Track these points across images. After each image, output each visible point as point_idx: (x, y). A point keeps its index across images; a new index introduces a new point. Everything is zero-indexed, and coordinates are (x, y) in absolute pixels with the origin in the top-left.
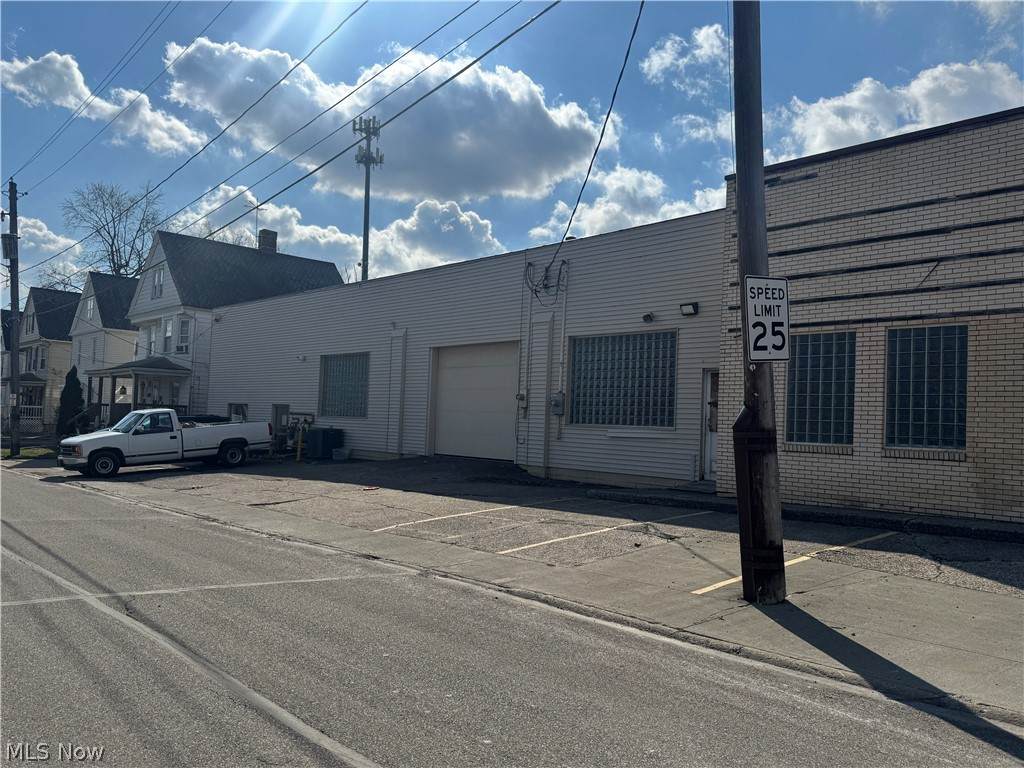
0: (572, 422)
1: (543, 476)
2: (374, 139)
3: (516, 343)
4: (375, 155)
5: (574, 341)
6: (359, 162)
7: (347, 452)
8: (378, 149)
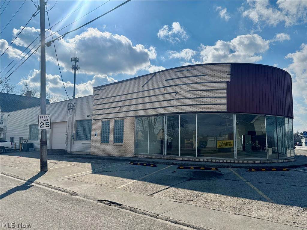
0: (76, 140)
1: (70, 153)
2: (77, 63)
3: (67, 121)
4: (77, 67)
5: (77, 121)
6: (73, 69)
7: (34, 149)
8: (78, 66)
